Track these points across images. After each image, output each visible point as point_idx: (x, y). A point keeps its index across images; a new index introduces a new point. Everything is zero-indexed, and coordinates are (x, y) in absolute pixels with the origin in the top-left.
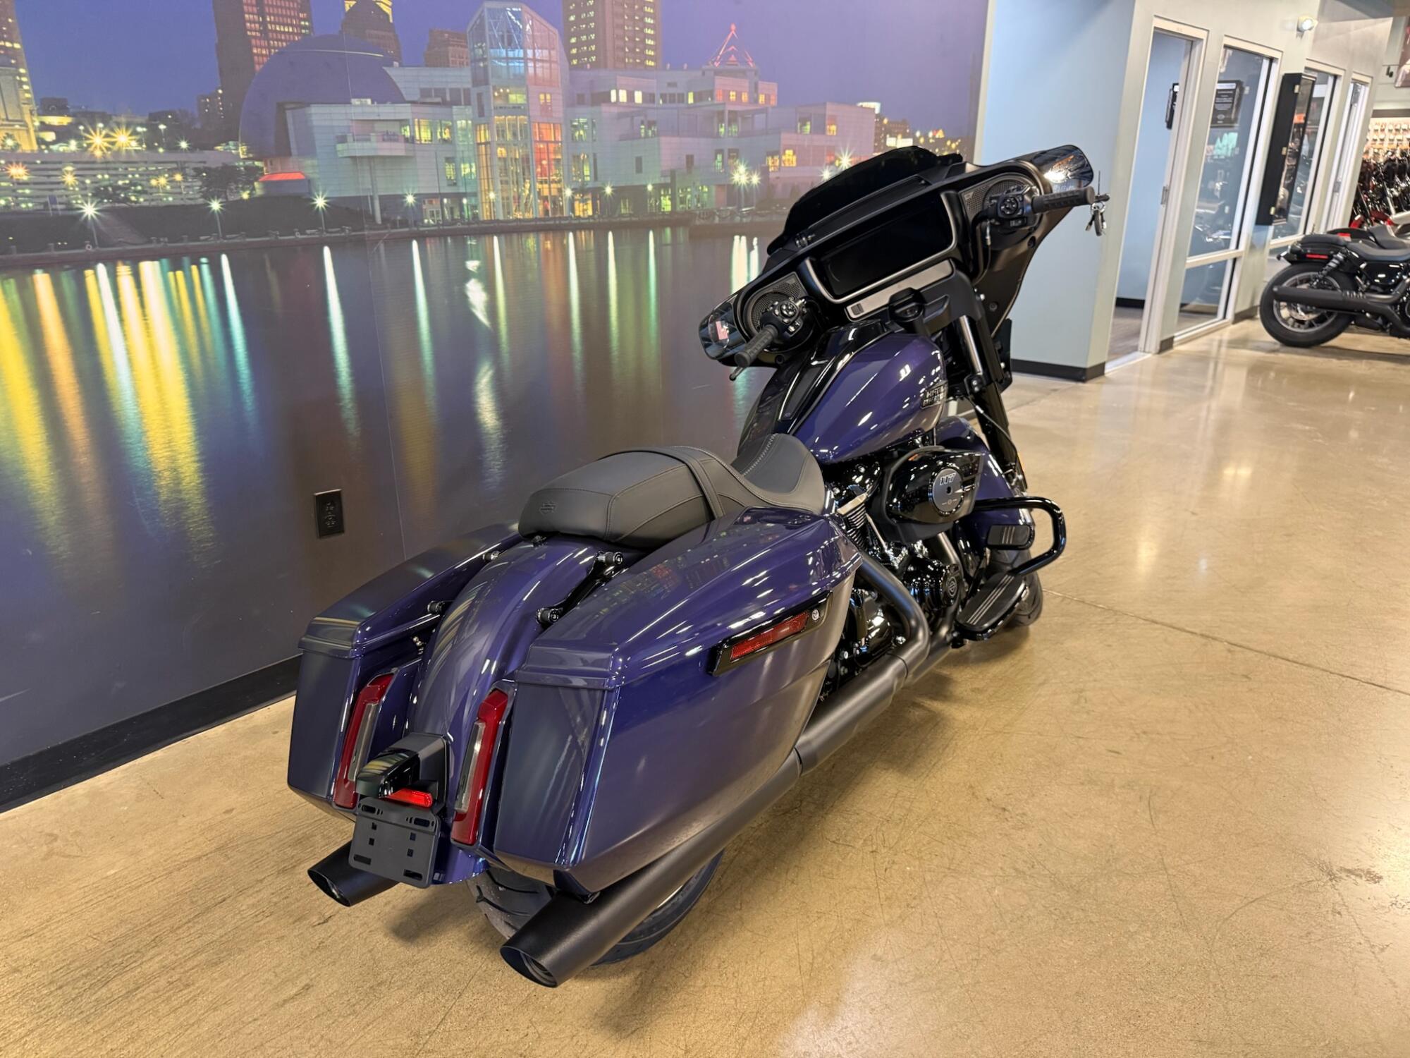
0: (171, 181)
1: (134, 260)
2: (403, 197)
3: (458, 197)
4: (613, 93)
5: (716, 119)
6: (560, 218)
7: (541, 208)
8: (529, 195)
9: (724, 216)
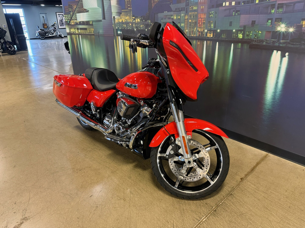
4: (224, 3)
6: (203, 37)
7: (198, 34)
8: (195, 31)
9: (269, 42)
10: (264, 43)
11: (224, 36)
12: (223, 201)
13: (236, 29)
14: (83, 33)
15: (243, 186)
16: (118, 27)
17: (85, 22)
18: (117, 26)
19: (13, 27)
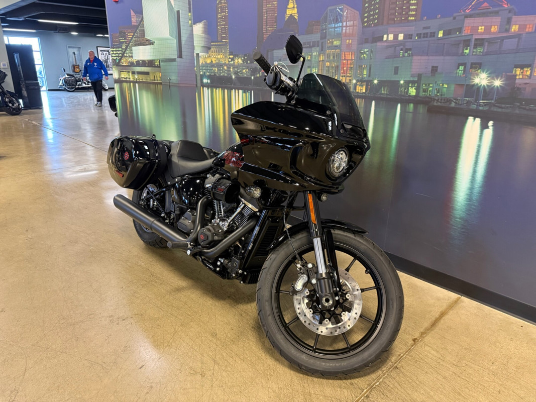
4: (385, 36)
5: (461, 45)
9: (460, 103)
10: (453, 105)
11: (384, 89)
12: (381, 380)
13: (405, 80)
14: (142, 79)
15: (418, 353)
16: (205, 71)
17: (147, 62)
18: (202, 70)
19: (20, 68)
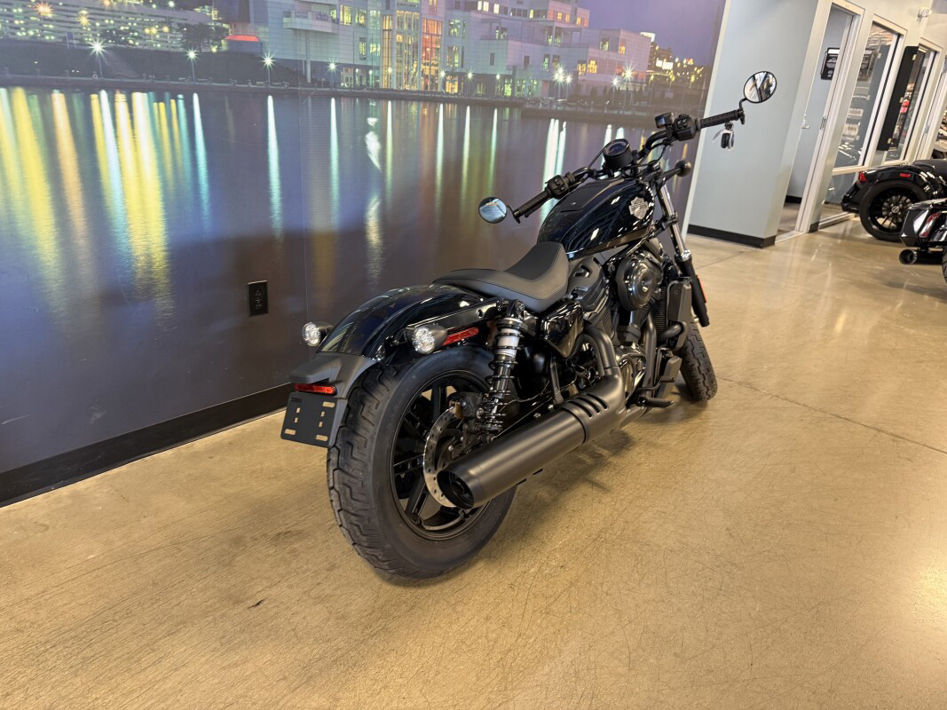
0: (160, 32)
1: (129, 91)
2: (327, 64)
3: (366, 69)
4: (480, 3)
5: (546, 32)
6: (435, 93)
7: (423, 83)
8: (415, 73)
9: (546, 104)
11: (480, 89)
13: (501, 73)
